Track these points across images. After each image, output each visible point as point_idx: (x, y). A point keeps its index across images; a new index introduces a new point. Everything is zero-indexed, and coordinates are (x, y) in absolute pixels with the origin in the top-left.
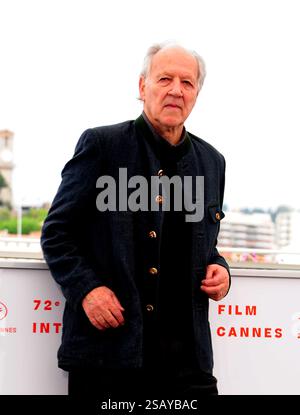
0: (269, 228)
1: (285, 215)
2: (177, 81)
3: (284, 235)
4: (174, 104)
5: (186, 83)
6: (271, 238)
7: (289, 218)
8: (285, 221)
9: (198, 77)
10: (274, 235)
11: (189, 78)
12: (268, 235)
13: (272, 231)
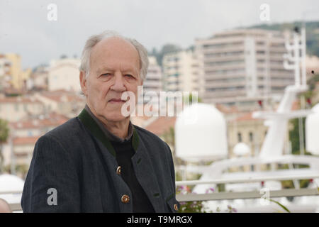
0: (155, 72)
1: (173, 56)
2: (118, 75)
3: (173, 79)
4: (117, 98)
5: (128, 76)
6: (159, 84)
7: (176, 60)
8: (172, 63)
9: (141, 67)
10: (162, 80)
11: (131, 70)
12: (156, 80)
13: (159, 75)
